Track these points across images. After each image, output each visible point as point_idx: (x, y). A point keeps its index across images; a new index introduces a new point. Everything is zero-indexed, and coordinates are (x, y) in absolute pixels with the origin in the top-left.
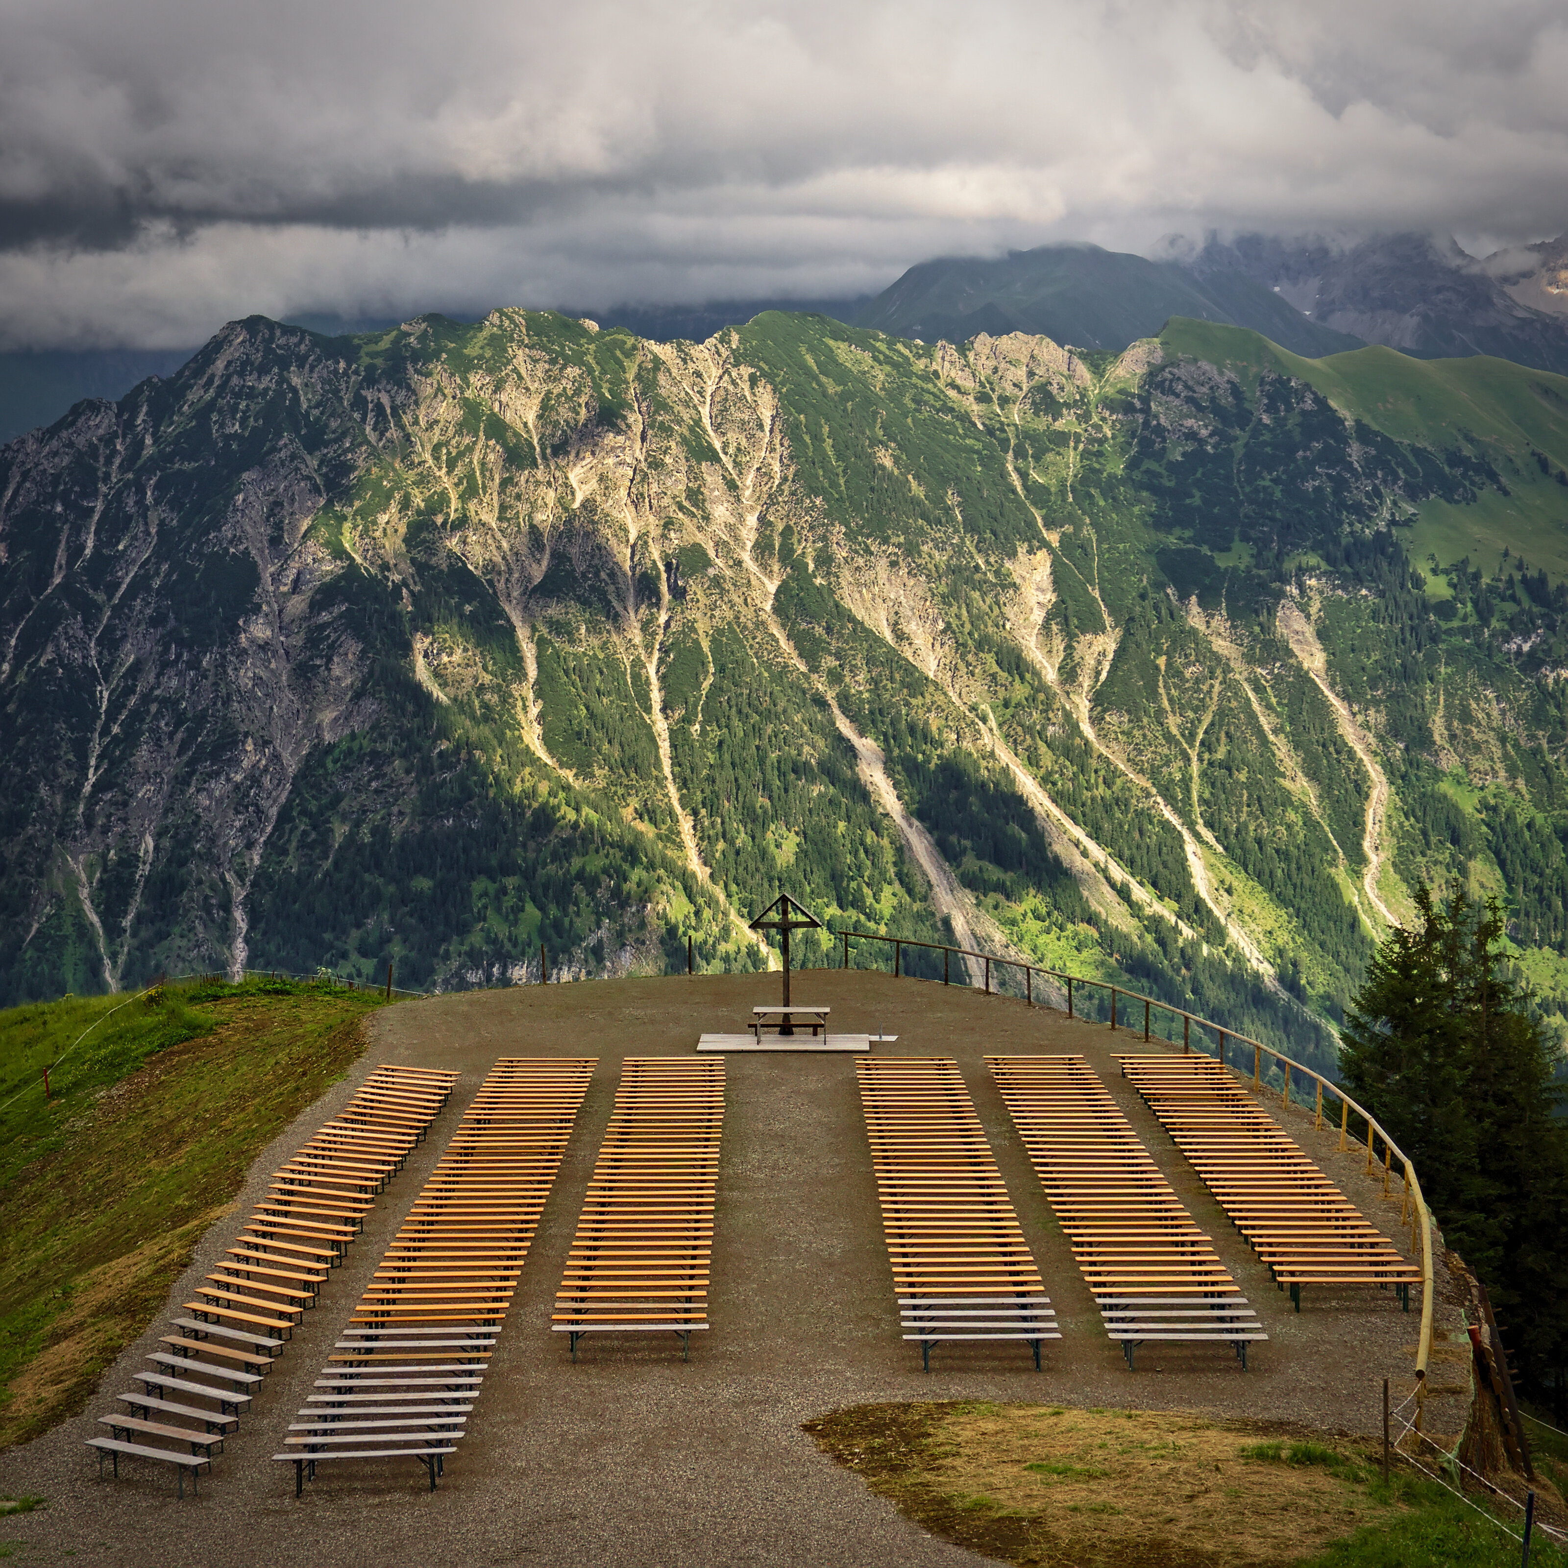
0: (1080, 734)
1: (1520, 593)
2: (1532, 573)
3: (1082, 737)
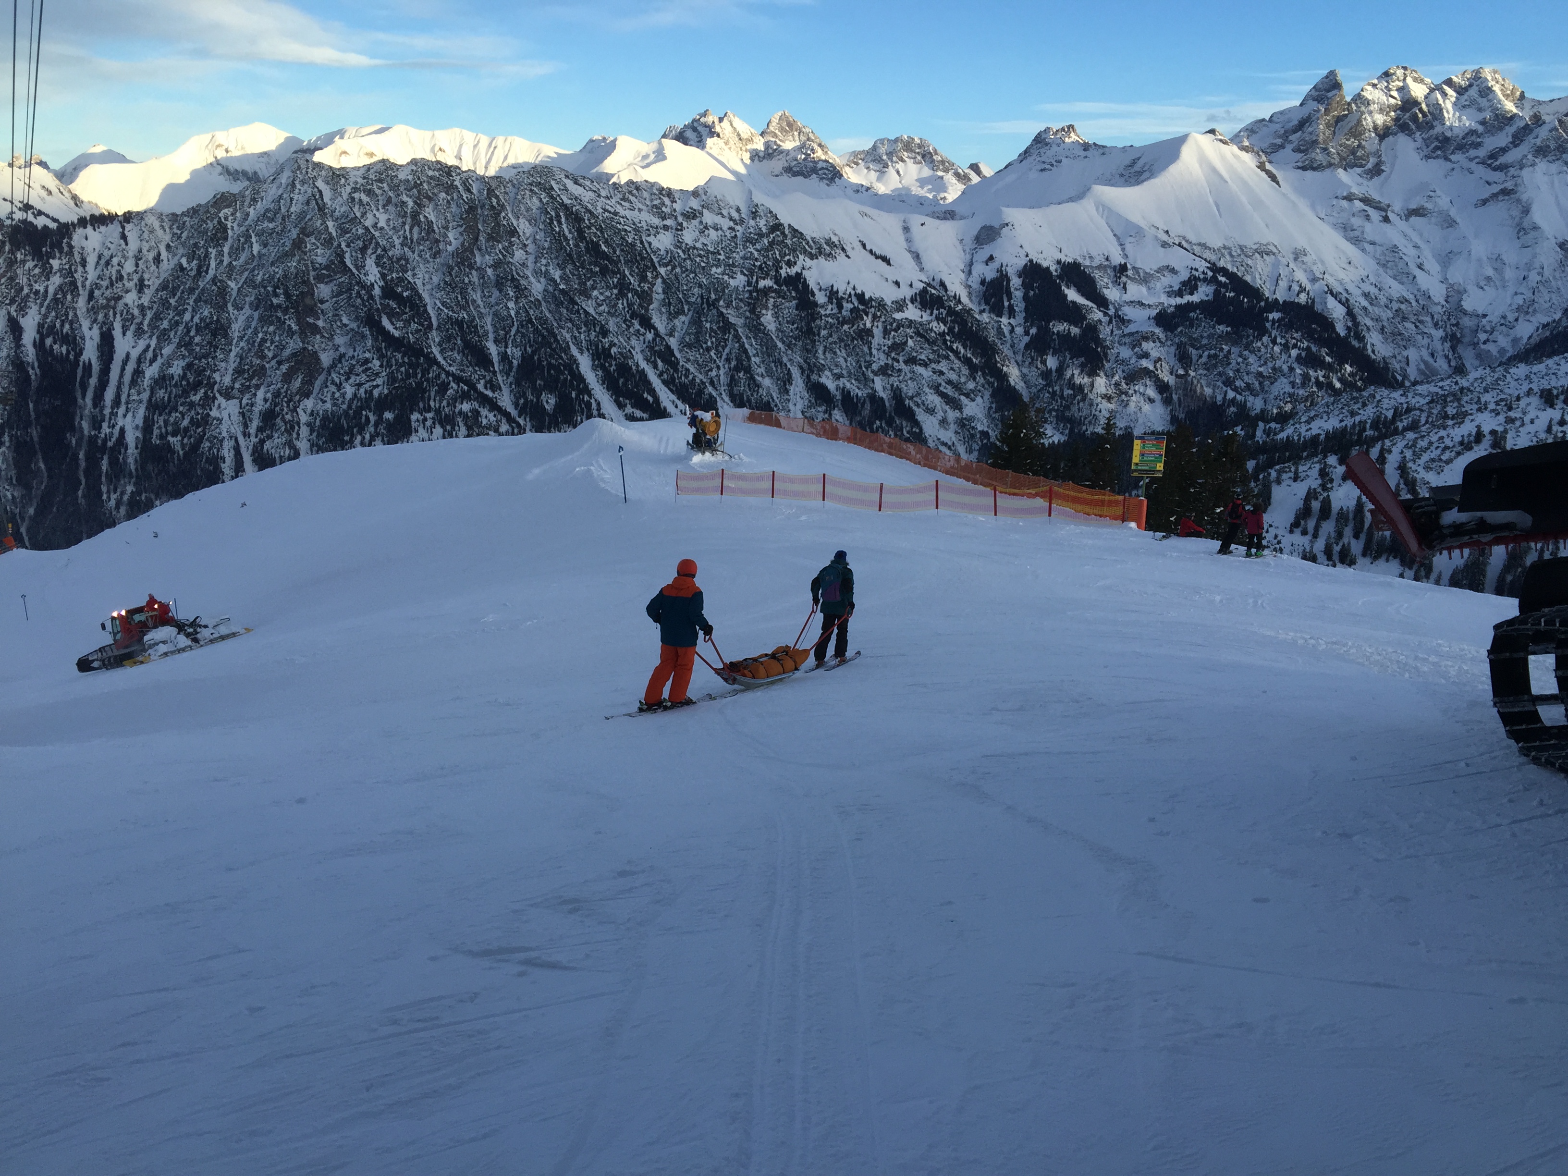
0: (674, 355)
1: (854, 299)
2: (859, 291)
3: (676, 358)
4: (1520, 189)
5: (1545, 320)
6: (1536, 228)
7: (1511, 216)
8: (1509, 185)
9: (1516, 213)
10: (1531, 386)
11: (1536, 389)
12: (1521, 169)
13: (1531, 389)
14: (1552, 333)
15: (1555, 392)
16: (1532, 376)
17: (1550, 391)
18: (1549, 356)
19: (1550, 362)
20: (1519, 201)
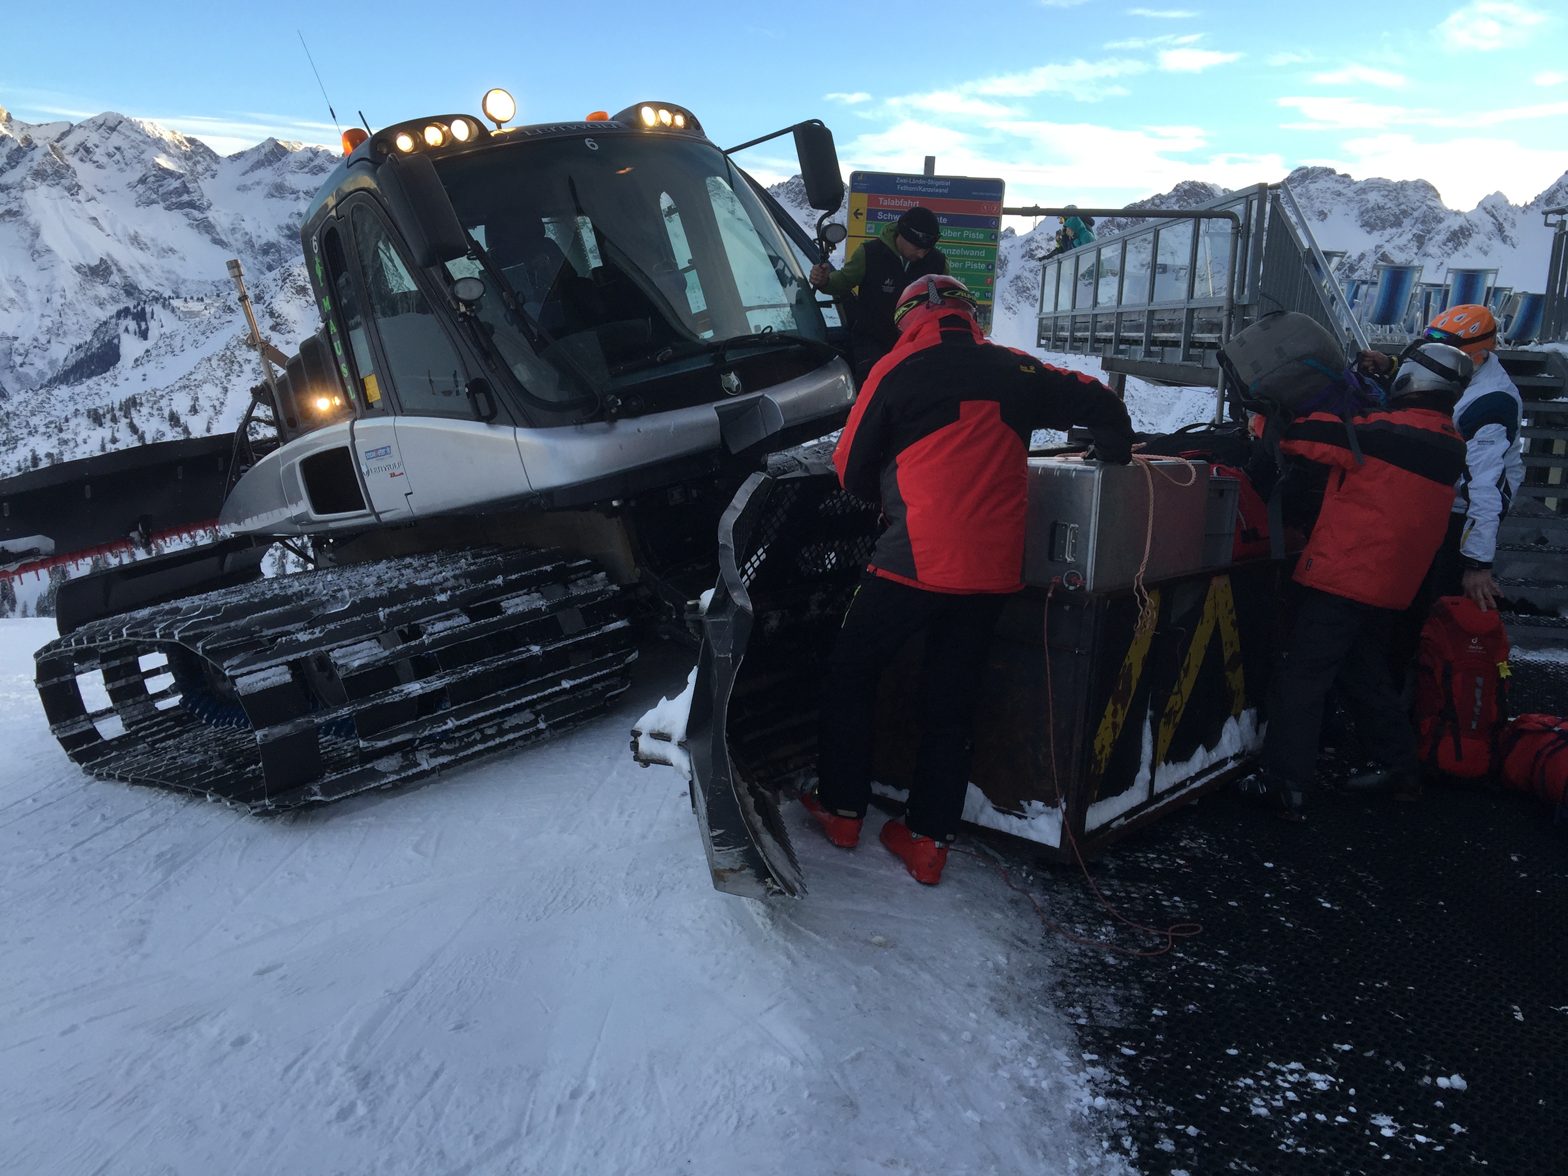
4: (26, 211)
5: (78, 341)
6: (49, 251)
7: (22, 238)
8: (14, 206)
9: (26, 234)
10: (76, 407)
11: (82, 410)
12: (23, 191)
13: (77, 410)
14: (86, 355)
15: (101, 412)
16: (76, 397)
17: (95, 410)
18: (89, 377)
19: (91, 382)
20: (26, 223)
